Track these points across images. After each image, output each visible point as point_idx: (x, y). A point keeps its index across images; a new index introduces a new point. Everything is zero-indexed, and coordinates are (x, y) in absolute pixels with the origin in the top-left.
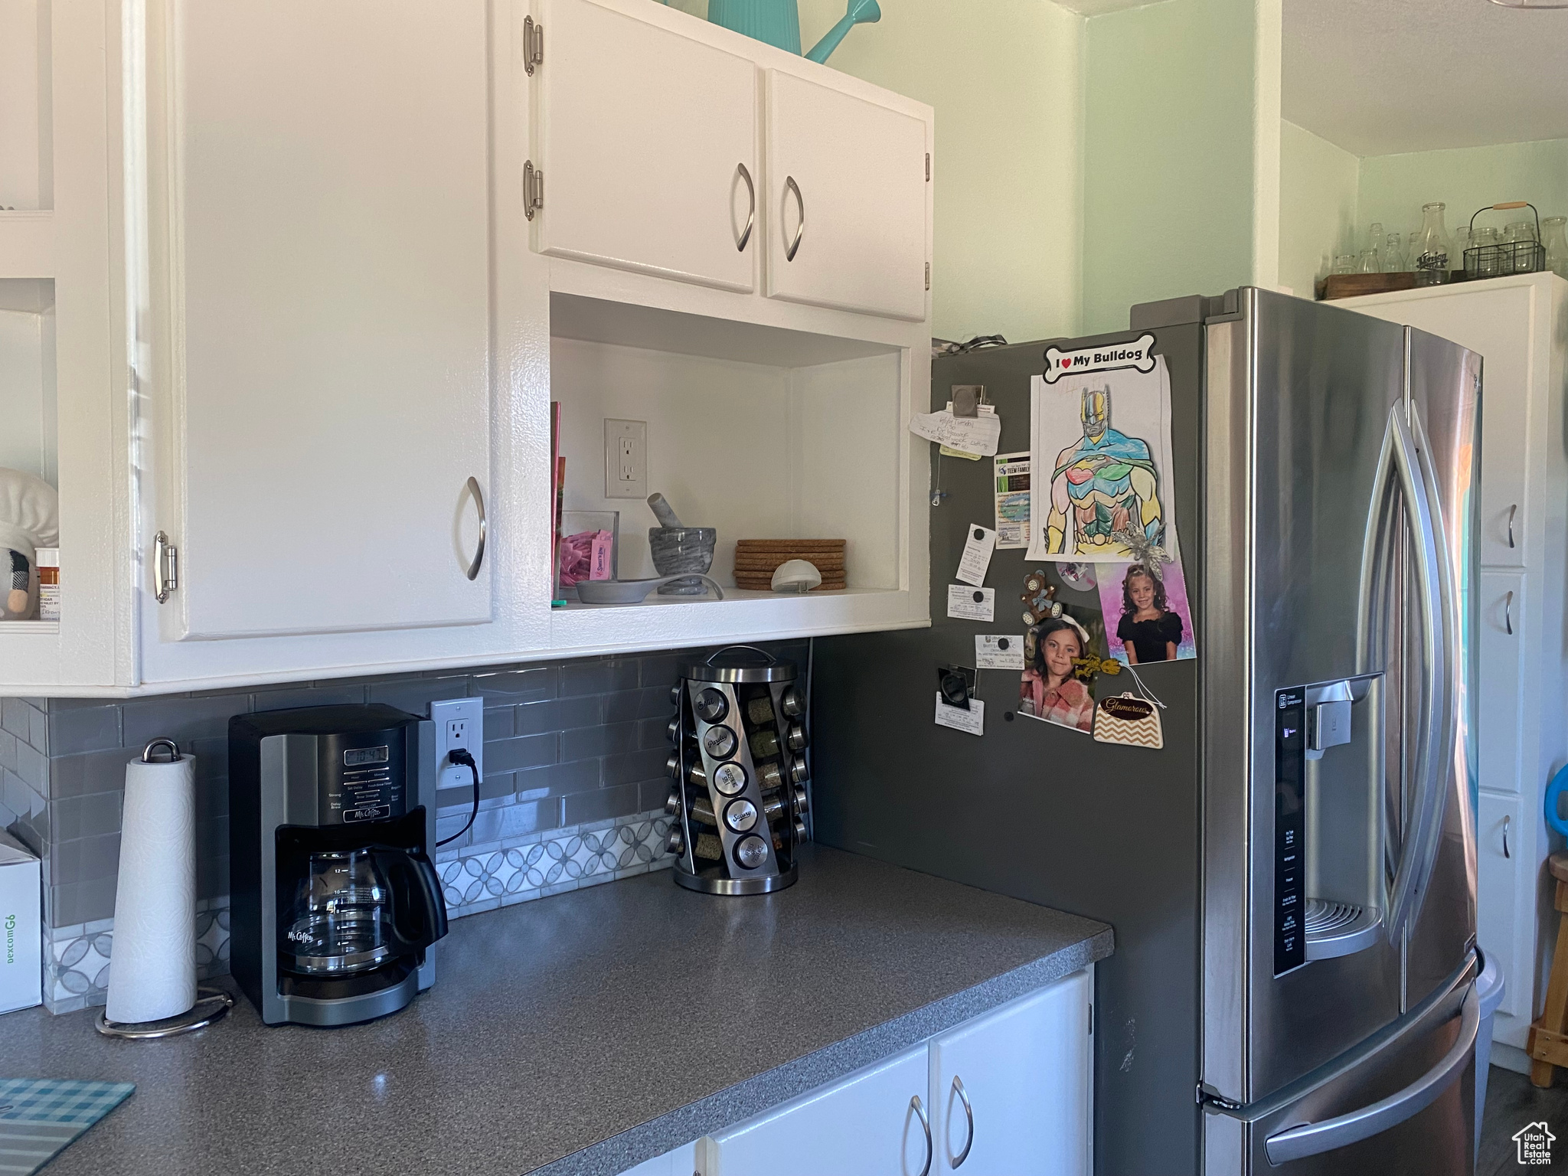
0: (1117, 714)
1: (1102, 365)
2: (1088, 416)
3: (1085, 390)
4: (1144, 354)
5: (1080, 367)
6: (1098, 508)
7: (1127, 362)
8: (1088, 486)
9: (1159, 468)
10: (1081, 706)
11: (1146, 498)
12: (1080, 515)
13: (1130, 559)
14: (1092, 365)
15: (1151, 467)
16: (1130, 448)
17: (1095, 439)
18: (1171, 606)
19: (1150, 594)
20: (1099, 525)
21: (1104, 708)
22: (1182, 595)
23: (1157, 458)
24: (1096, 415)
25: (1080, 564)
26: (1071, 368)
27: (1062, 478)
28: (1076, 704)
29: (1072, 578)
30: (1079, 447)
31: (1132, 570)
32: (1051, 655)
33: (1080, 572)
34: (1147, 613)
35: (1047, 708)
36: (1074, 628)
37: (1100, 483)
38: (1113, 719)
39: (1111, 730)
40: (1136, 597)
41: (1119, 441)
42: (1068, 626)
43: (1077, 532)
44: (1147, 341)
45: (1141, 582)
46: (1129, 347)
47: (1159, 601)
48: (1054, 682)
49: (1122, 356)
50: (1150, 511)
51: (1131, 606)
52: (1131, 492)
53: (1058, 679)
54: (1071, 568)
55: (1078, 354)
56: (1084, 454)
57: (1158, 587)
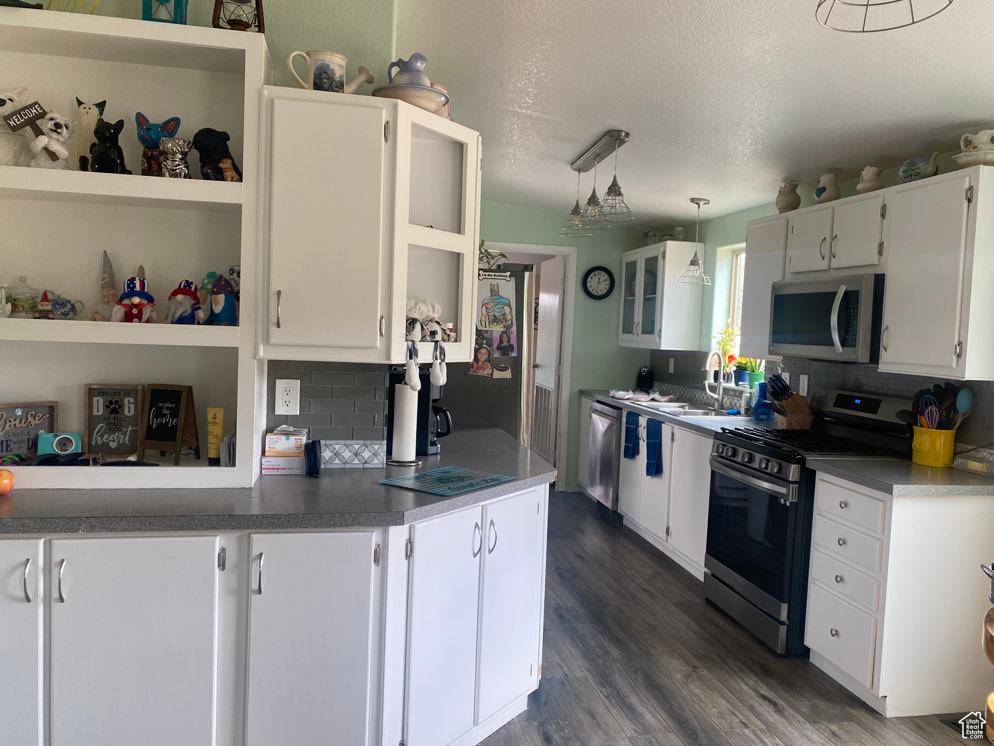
0: (498, 370)
1: (496, 277)
2: (492, 291)
3: (491, 284)
4: (508, 277)
5: (490, 277)
6: (494, 316)
7: (503, 278)
8: (492, 310)
9: (512, 306)
10: (488, 369)
11: (508, 314)
12: (490, 317)
13: (503, 330)
14: (493, 277)
15: (510, 306)
16: (504, 301)
17: (494, 297)
18: (512, 343)
19: (507, 339)
20: (495, 320)
21: (496, 369)
22: (515, 340)
23: (511, 304)
24: (494, 291)
25: (489, 331)
26: (487, 277)
27: (484, 307)
28: (487, 369)
29: (486, 335)
30: (489, 299)
31: (503, 332)
32: (479, 356)
33: (489, 333)
34: (505, 344)
35: (478, 371)
36: (486, 348)
37: (496, 309)
38: (498, 372)
39: (497, 375)
40: (503, 339)
41: (501, 298)
42: (485, 347)
43: (489, 322)
44: (508, 273)
45: (505, 336)
46: (504, 274)
47: (509, 341)
48: (480, 363)
49: (502, 276)
50: (509, 317)
51: (501, 341)
52: (504, 312)
53: (482, 362)
54: (486, 332)
55: (489, 273)
56: (491, 301)
57: (509, 338)
